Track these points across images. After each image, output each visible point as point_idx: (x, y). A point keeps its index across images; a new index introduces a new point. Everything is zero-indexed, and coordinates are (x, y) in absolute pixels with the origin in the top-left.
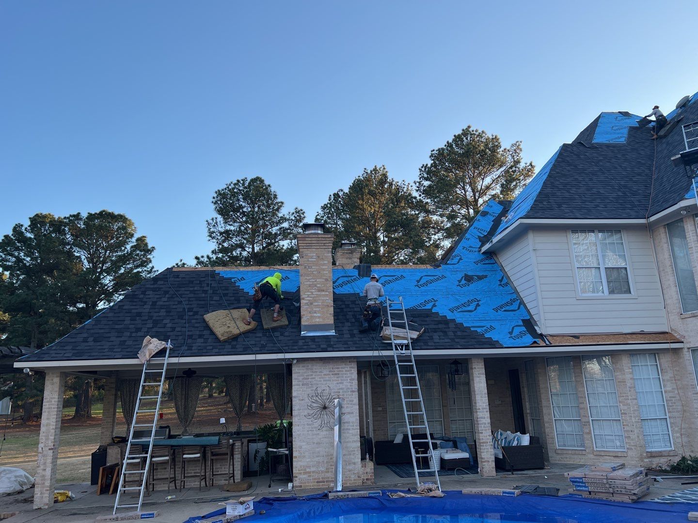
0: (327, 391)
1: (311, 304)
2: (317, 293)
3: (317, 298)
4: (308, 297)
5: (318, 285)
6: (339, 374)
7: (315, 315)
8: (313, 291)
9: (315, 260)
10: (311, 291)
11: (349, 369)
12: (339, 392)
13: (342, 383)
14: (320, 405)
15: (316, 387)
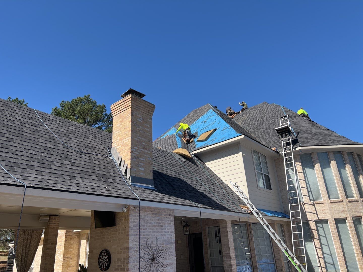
0: (155, 243)
2: (142, 150)
3: (143, 154)
6: (163, 226)
7: (140, 169)
8: (140, 147)
12: (163, 244)
14: (150, 257)
15: (147, 238)
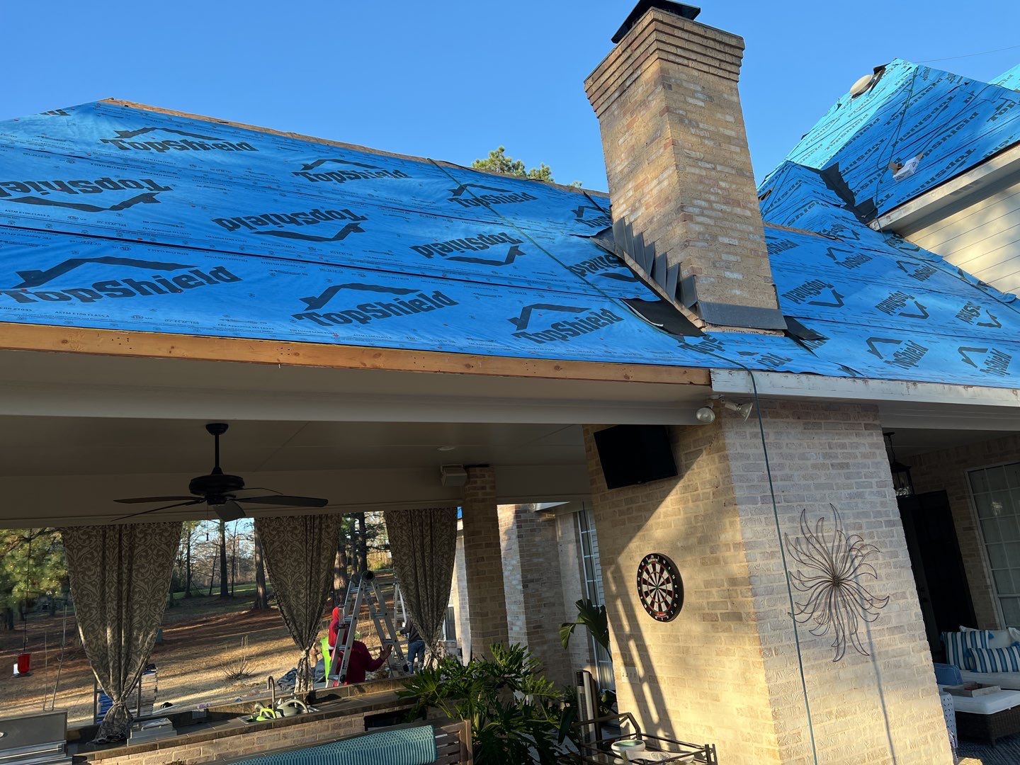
0: (829, 524)
1: (714, 238)
2: (724, 207)
3: (727, 224)
4: (702, 215)
5: (723, 184)
6: (847, 466)
7: (728, 274)
8: (712, 198)
9: (701, 104)
10: (707, 196)
11: (868, 450)
12: (861, 528)
13: (860, 495)
14: (821, 574)
15: (801, 510)
